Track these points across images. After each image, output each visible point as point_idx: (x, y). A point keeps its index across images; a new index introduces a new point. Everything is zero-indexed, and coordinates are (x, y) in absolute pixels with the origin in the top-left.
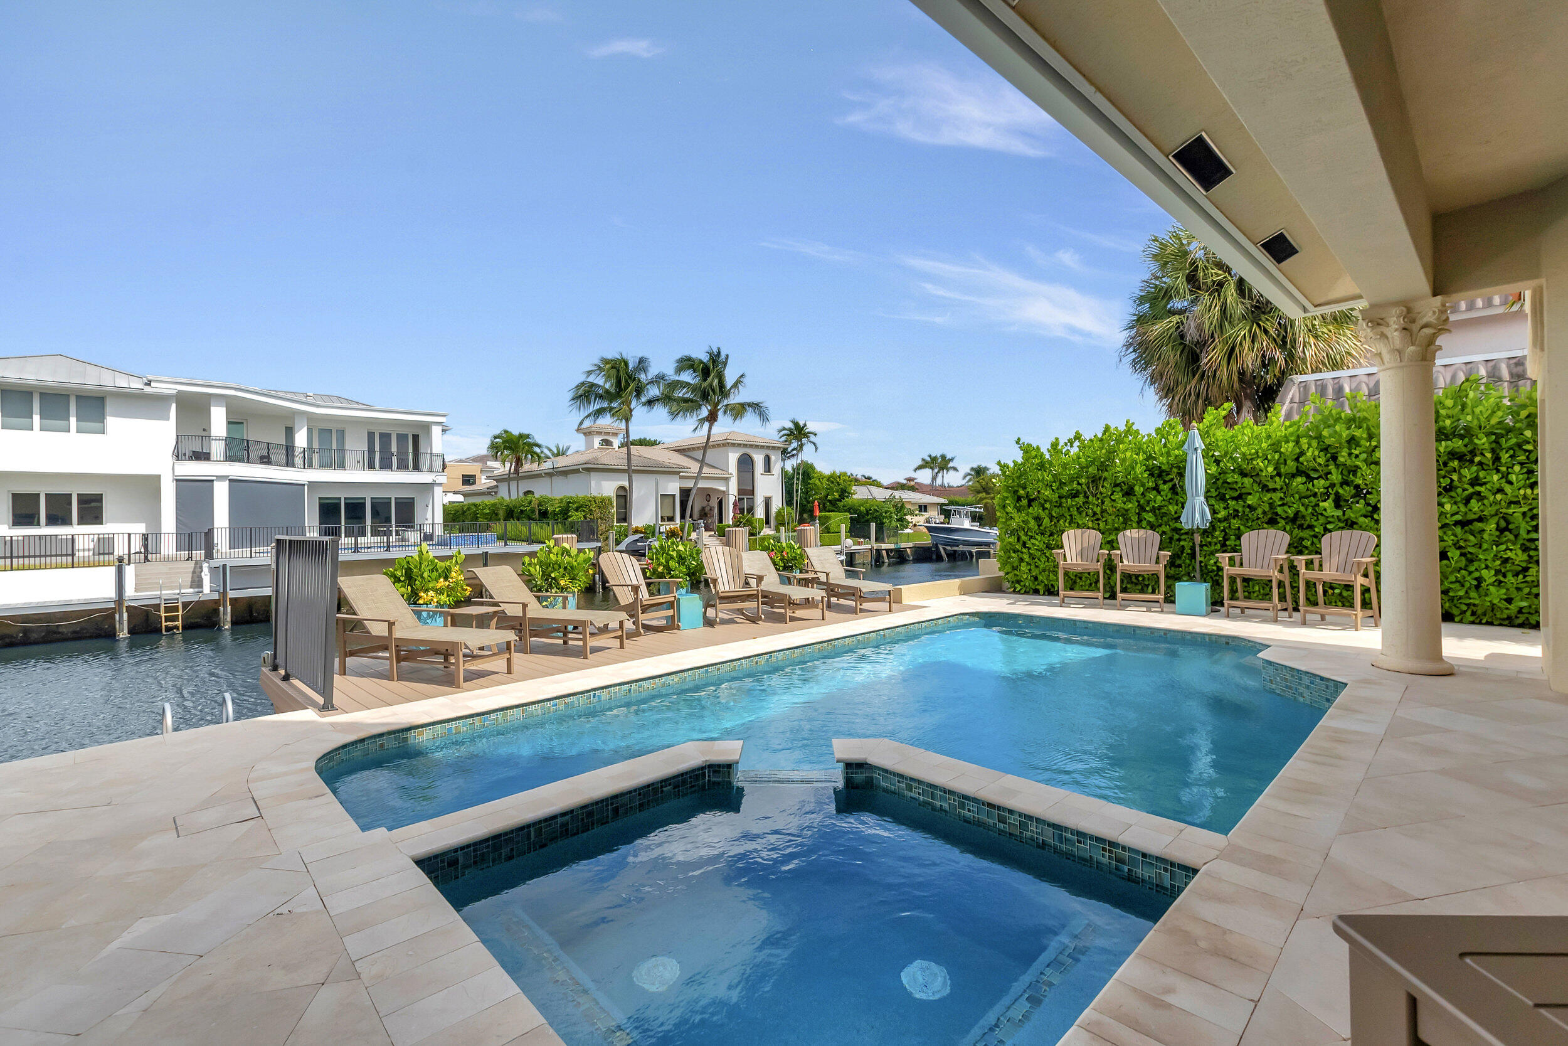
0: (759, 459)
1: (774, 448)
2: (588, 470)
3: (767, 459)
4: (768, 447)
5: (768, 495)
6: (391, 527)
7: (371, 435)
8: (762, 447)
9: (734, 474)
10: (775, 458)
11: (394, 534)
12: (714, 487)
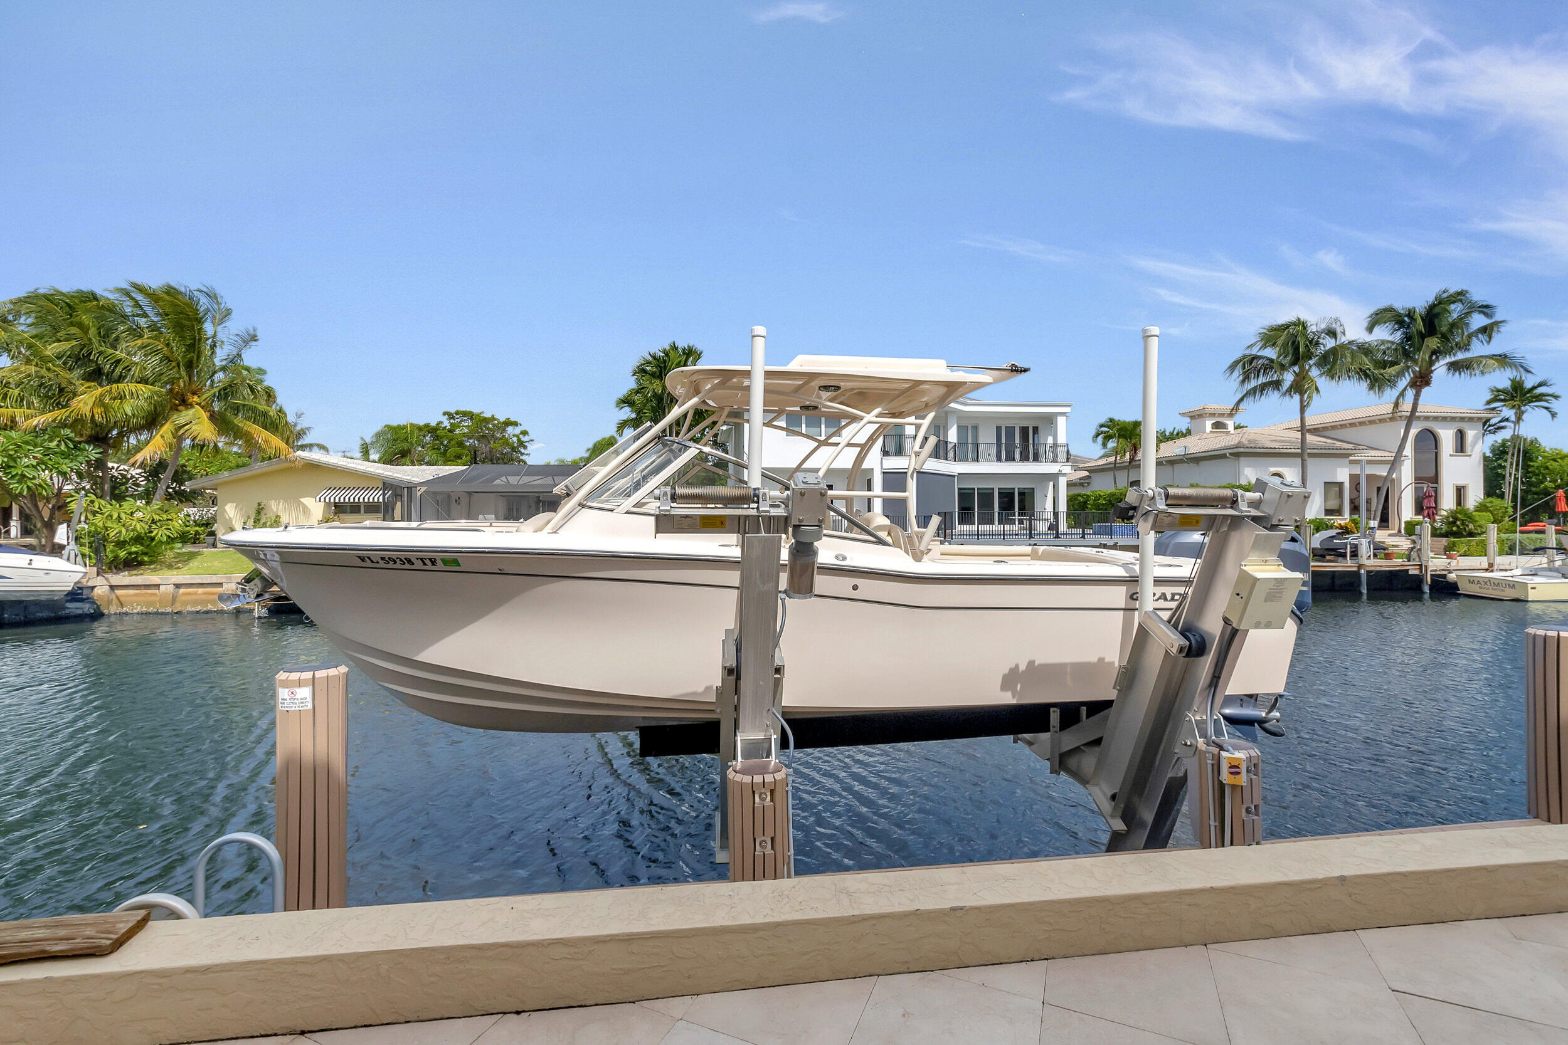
0: (1447, 437)
1: (1471, 419)
2: (1237, 455)
3: (1461, 435)
4: (1462, 419)
5: (1461, 483)
6: (1014, 515)
7: (999, 429)
8: (1453, 419)
9: (1410, 457)
10: (1471, 434)
11: (1017, 523)
12: (1378, 474)
